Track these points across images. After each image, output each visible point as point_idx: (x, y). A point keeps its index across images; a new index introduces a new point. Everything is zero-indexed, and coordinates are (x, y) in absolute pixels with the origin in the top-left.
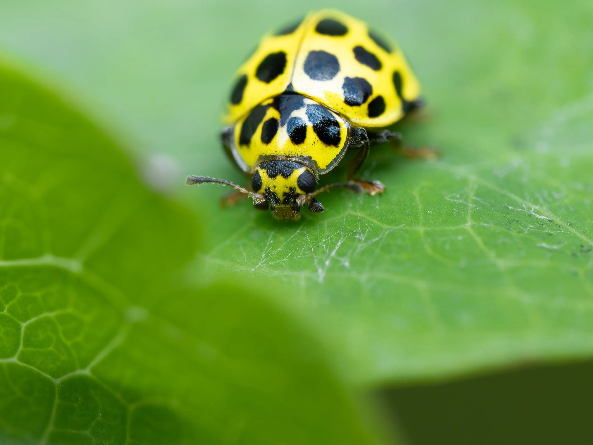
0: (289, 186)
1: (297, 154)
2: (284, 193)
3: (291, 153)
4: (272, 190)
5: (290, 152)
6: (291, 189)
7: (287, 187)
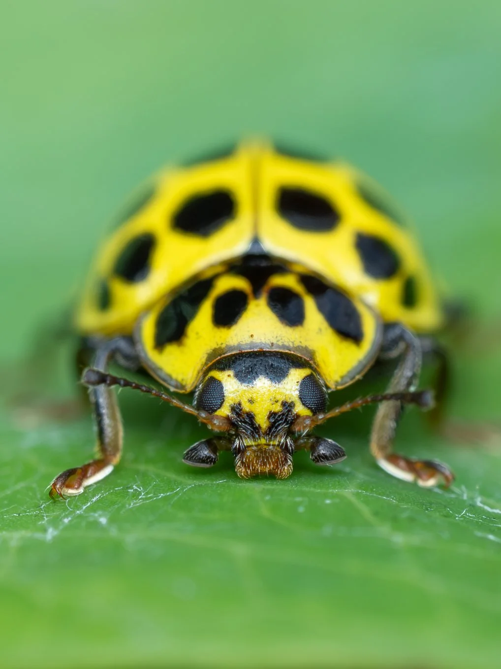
0: (281, 398)
1: (293, 343)
2: (270, 412)
3: (281, 339)
4: (246, 407)
5: (279, 338)
6: (284, 404)
7: (277, 402)
